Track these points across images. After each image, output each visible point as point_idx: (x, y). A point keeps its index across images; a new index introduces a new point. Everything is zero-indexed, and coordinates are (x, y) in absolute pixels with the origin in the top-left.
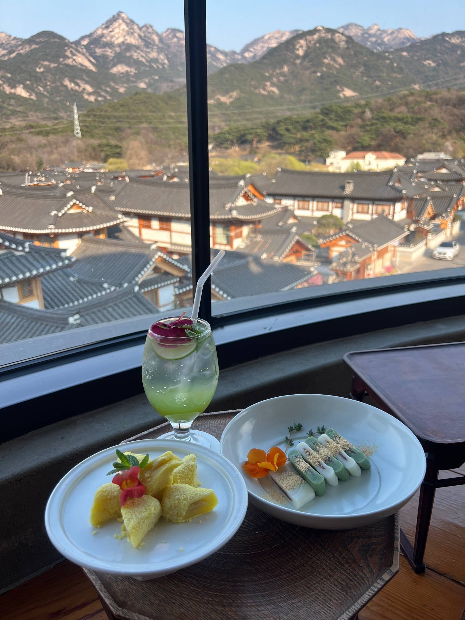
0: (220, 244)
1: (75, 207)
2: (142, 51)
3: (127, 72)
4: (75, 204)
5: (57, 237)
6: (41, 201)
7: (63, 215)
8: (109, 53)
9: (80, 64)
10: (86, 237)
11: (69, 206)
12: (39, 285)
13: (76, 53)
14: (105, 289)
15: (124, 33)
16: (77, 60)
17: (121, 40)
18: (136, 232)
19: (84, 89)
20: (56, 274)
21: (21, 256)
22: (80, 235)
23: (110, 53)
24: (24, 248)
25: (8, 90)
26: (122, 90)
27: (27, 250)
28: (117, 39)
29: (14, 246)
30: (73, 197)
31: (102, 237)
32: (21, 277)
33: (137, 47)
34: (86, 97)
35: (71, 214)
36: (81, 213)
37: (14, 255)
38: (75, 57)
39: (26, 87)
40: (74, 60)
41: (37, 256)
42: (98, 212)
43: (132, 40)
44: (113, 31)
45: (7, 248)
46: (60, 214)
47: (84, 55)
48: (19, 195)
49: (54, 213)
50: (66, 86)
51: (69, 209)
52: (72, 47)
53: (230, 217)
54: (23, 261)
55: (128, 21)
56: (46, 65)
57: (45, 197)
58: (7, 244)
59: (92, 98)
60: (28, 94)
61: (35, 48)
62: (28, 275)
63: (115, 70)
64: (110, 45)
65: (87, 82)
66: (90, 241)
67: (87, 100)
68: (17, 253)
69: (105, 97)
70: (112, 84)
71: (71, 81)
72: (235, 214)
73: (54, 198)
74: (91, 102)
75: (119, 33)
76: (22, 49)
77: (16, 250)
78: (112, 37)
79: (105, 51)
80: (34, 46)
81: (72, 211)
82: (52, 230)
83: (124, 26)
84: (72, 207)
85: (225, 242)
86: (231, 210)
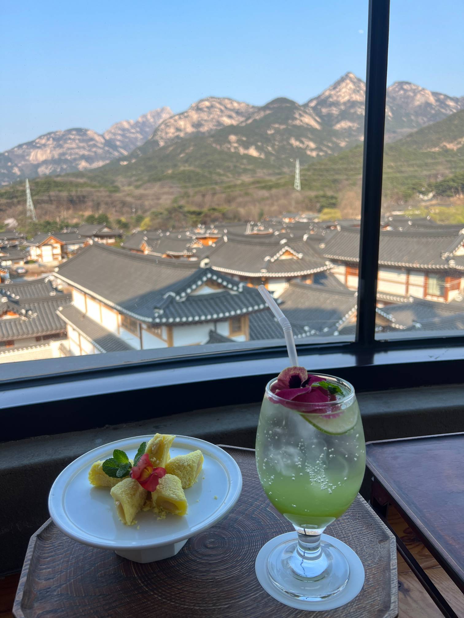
0: (433, 295)
1: (287, 254)
3: (350, 127)
4: (287, 251)
5: (267, 280)
6: (258, 248)
7: (275, 261)
9: (307, 124)
10: (294, 281)
11: (281, 253)
12: (248, 323)
13: (304, 115)
14: (305, 332)
15: (351, 92)
16: (304, 121)
17: (347, 98)
18: (342, 278)
19: (308, 146)
20: (263, 314)
21: (235, 295)
22: (288, 279)
23: (335, 111)
24: (238, 288)
25: (242, 151)
26: (343, 144)
27: (241, 290)
28: (343, 98)
29: (230, 286)
30: (286, 244)
31: (308, 282)
32: (233, 313)
34: (309, 153)
35: (283, 261)
36: (291, 260)
37: (229, 294)
38: (302, 118)
39: (258, 149)
40: (301, 121)
41: (248, 296)
42: (307, 258)
43: (357, 98)
44: (340, 91)
45: (225, 287)
46: (272, 260)
47: (310, 115)
48: (240, 242)
49: (267, 258)
50: (291, 145)
51: (281, 255)
52: (301, 110)
53: (446, 267)
54: (237, 300)
55: (355, 80)
56: (276, 127)
57: (262, 244)
58: (225, 283)
59: (314, 154)
60: (259, 154)
61: (268, 114)
62: (239, 312)
63: (338, 127)
64: (336, 104)
65: (311, 140)
66: (296, 285)
67: (309, 156)
68: (232, 293)
69: (326, 152)
70: (334, 139)
71: (297, 139)
72: (452, 264)
73: (270, 244)
74: (313, 157)
75: (346, 92)
76: (257, 115)
77: (232, 289)
78: (338, 97)
79: (331, 110)
80: (268, 112)
81: (284, 257)
82: (264, 273)
83: (351, 86)
84: (284, 253)
85: (438, 293)
86: (448, 260)
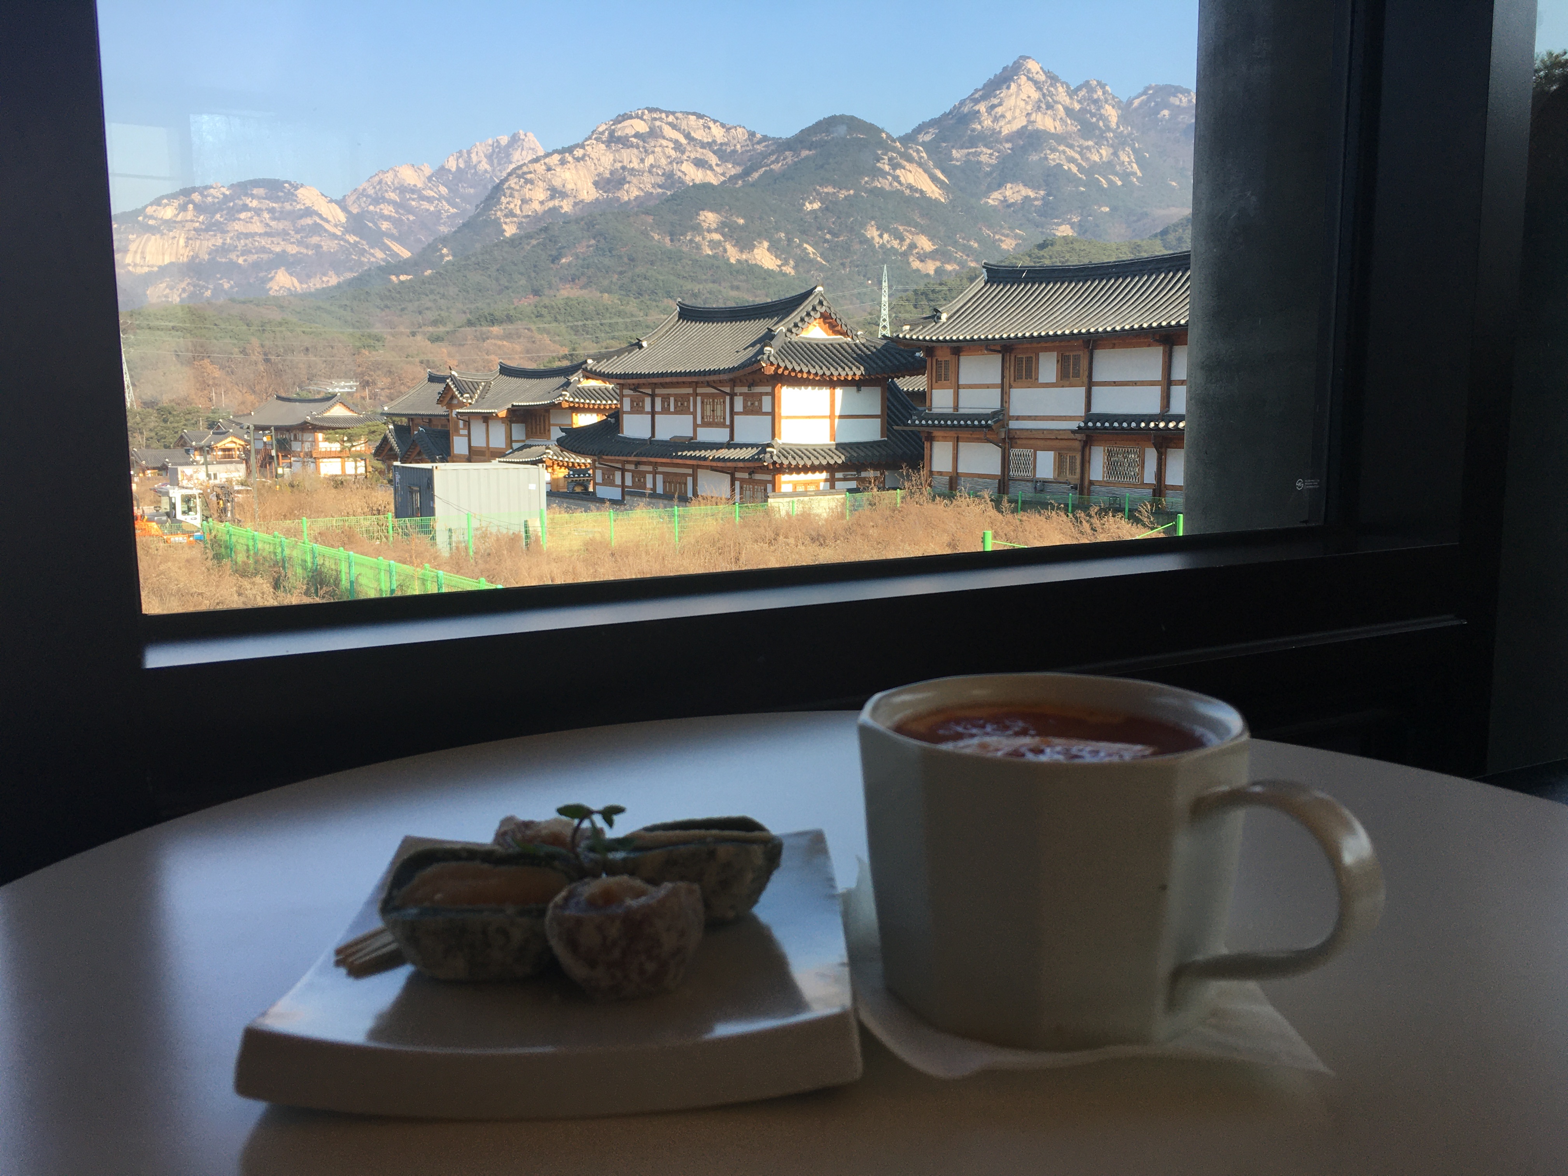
2: (1071, 147)
3: (1027, 198)
8: (983, 158)
9: (910, 187)
13: (905, 163)
15: (1029, 108)
16: (902, 179)
17: (1017, 125)
19: (913, 246)
23: (986, 156)
25: (733, 254)
28: (1009, 122)
33: (1061, 139)
34: (916, 264)
38: (898, 172)
39: (774, 248)
40: (896, 178)
43: (1046, 122)
44: (1000, 104)
47: (920, 165)
50: (868, 242)
52: (894, 149)
55: (1042, 77)
56: (827, 193)
59: (930, 268)
60: (779, 262)
61: (807, 158)
63: (994, 199)
64: (990, 139)
65: (923, 232)
67: (918, 270)
70: (986, 232)
71: (883, 229)
74: (928, 275)
75: (1015, 107)
76: (777, 161)
78: (996, 119)
79: (974, 153)
80: (805, 153)
83: (1030, 91)
